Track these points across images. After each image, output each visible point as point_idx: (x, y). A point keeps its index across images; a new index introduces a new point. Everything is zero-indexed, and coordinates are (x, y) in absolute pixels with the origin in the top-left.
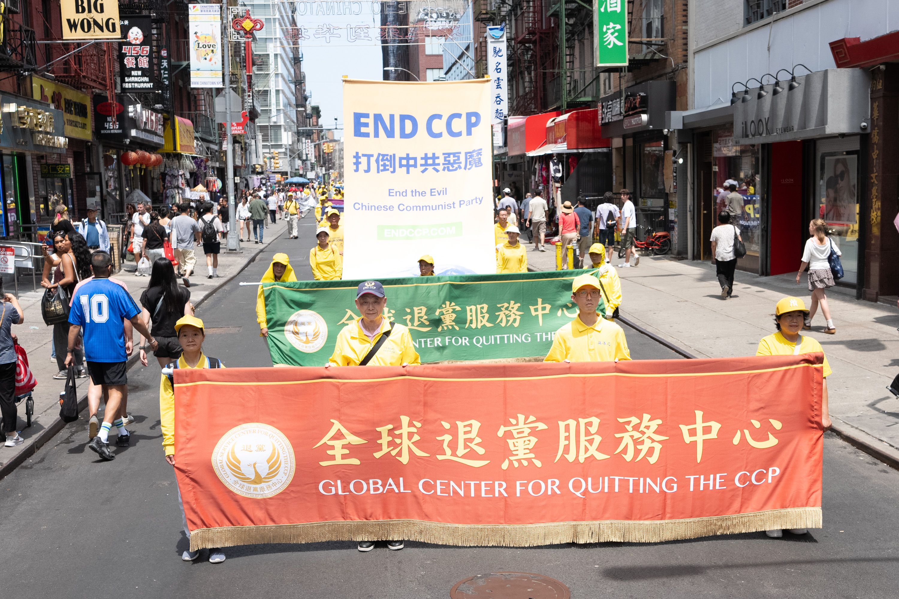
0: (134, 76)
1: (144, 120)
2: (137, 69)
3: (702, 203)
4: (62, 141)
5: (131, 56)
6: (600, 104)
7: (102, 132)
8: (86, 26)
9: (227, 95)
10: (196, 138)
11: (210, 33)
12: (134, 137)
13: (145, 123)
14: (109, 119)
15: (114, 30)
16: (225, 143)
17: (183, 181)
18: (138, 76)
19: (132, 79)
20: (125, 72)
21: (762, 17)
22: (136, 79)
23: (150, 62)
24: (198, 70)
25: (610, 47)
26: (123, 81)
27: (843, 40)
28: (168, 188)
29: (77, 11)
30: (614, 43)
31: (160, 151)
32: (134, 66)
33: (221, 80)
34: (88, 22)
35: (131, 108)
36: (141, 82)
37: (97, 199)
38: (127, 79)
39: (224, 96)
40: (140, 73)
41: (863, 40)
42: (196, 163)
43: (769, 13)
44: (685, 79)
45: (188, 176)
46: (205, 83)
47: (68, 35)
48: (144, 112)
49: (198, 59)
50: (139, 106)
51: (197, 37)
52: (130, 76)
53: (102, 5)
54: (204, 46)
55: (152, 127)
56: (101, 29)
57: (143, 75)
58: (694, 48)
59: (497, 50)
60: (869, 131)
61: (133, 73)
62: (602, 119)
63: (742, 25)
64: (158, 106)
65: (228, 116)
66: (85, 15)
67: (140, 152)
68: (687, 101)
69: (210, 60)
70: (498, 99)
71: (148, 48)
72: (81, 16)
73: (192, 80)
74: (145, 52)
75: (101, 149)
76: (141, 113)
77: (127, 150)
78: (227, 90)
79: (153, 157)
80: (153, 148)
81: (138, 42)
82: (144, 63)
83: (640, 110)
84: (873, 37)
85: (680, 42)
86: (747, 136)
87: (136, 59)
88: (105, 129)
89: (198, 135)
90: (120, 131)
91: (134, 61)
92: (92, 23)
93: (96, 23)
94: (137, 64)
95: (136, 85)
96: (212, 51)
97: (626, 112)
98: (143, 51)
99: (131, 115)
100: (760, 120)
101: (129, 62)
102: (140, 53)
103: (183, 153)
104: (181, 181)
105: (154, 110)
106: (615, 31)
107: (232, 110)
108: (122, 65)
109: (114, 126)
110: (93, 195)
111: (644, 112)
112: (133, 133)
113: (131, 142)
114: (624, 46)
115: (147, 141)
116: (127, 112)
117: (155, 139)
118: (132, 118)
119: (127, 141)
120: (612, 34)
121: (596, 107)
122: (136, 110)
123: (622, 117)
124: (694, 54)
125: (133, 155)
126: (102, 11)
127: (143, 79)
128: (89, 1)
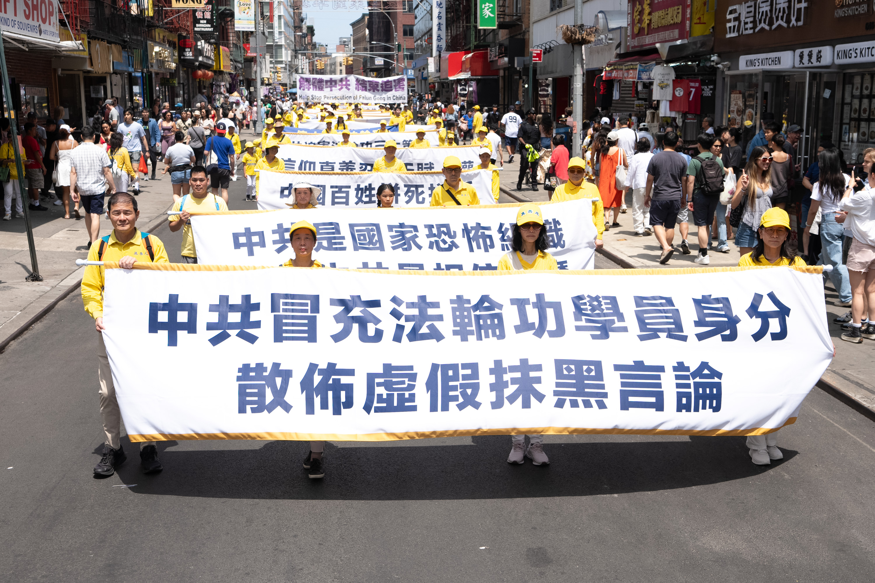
1: (205, 50)
2: (204, 19)
4: (174, 65)
5: (200, 11)
6: (489, 49)
7: (182, 58)
8: (186, 0)
9: (257, 36)
10: (231, 60)
12: (200, 61)
13: (206, 52)
14: (187, 50)
15: (201, 3)
17: (225, 89)
18: (204, 24)
19: (200, 25)
20: (196, 21)
22: (203, 25)
23: (212, 15)
24: (240, 20)
25: (486, 17)
26: (195, 26)
28: (215, 94)
30: (489, 15)
31: (211, 69)
32: (202, 18)
33: (254, 26)
35: (199, 43)
36: (206, 27)
38: (197, 25)
39: (256, 37)
40: (205, 22)
42: (231, 77)
44: (528, 37)
45: (228, 86)
46: (244, 28)
47: (175, 5)
48: (205, 45)
49: (240, 12)
50: (203, 41)
52: (199, 23)
54: (244, 5)
55: (209, 54)
56: (193, 1)
57: (207, 23)
59: (439, 3)
61: (201, 21)
62: (490, 58)
63: (549, 11)
64: (213, 41)
65: (258, 49)
67: (203, 70)
69: (247, 13)
70: (439, 38)
71: (210, 6)
73: (236, 26)
74: (209, 9)
77: (196, 69)
78: (257, 33)
79: (210, 73)
80: (208, 67)
82: (208, 15)
83: (505, 54)
85: (527, 15)
86: (541, 74)
87: (203, 13)
88: (185, 56)
89: (231, 57)
90: (193, 58)
91: (202, 14)
94: (203, 16)
95: (203, 29)
96: (249, 8)
97: (498, 55)
98: (208, 7)
99: (199, 47)
101: (199, 15)
102: (206, 9)
103: (225, 70)
104: (223, 90)
105: (210, 44)
106: (490, 8)
107: (260, 45)
108: (195, 17)
109: (189, 54)
110: (178, 96)
111: (506, 56)
112: (200, 59)
113: (199, 64)
114: (494, 17)
115: (206, 63)
116: (197, 45)
117: (210, 62)
118: (199, 49)
119: (197, 63)
120: (488, 9)
121: (487, 50)
122: (201, 44)
123: (497, 58)
124: (533, 23)
125: (200, 72)
127: (208, 26)
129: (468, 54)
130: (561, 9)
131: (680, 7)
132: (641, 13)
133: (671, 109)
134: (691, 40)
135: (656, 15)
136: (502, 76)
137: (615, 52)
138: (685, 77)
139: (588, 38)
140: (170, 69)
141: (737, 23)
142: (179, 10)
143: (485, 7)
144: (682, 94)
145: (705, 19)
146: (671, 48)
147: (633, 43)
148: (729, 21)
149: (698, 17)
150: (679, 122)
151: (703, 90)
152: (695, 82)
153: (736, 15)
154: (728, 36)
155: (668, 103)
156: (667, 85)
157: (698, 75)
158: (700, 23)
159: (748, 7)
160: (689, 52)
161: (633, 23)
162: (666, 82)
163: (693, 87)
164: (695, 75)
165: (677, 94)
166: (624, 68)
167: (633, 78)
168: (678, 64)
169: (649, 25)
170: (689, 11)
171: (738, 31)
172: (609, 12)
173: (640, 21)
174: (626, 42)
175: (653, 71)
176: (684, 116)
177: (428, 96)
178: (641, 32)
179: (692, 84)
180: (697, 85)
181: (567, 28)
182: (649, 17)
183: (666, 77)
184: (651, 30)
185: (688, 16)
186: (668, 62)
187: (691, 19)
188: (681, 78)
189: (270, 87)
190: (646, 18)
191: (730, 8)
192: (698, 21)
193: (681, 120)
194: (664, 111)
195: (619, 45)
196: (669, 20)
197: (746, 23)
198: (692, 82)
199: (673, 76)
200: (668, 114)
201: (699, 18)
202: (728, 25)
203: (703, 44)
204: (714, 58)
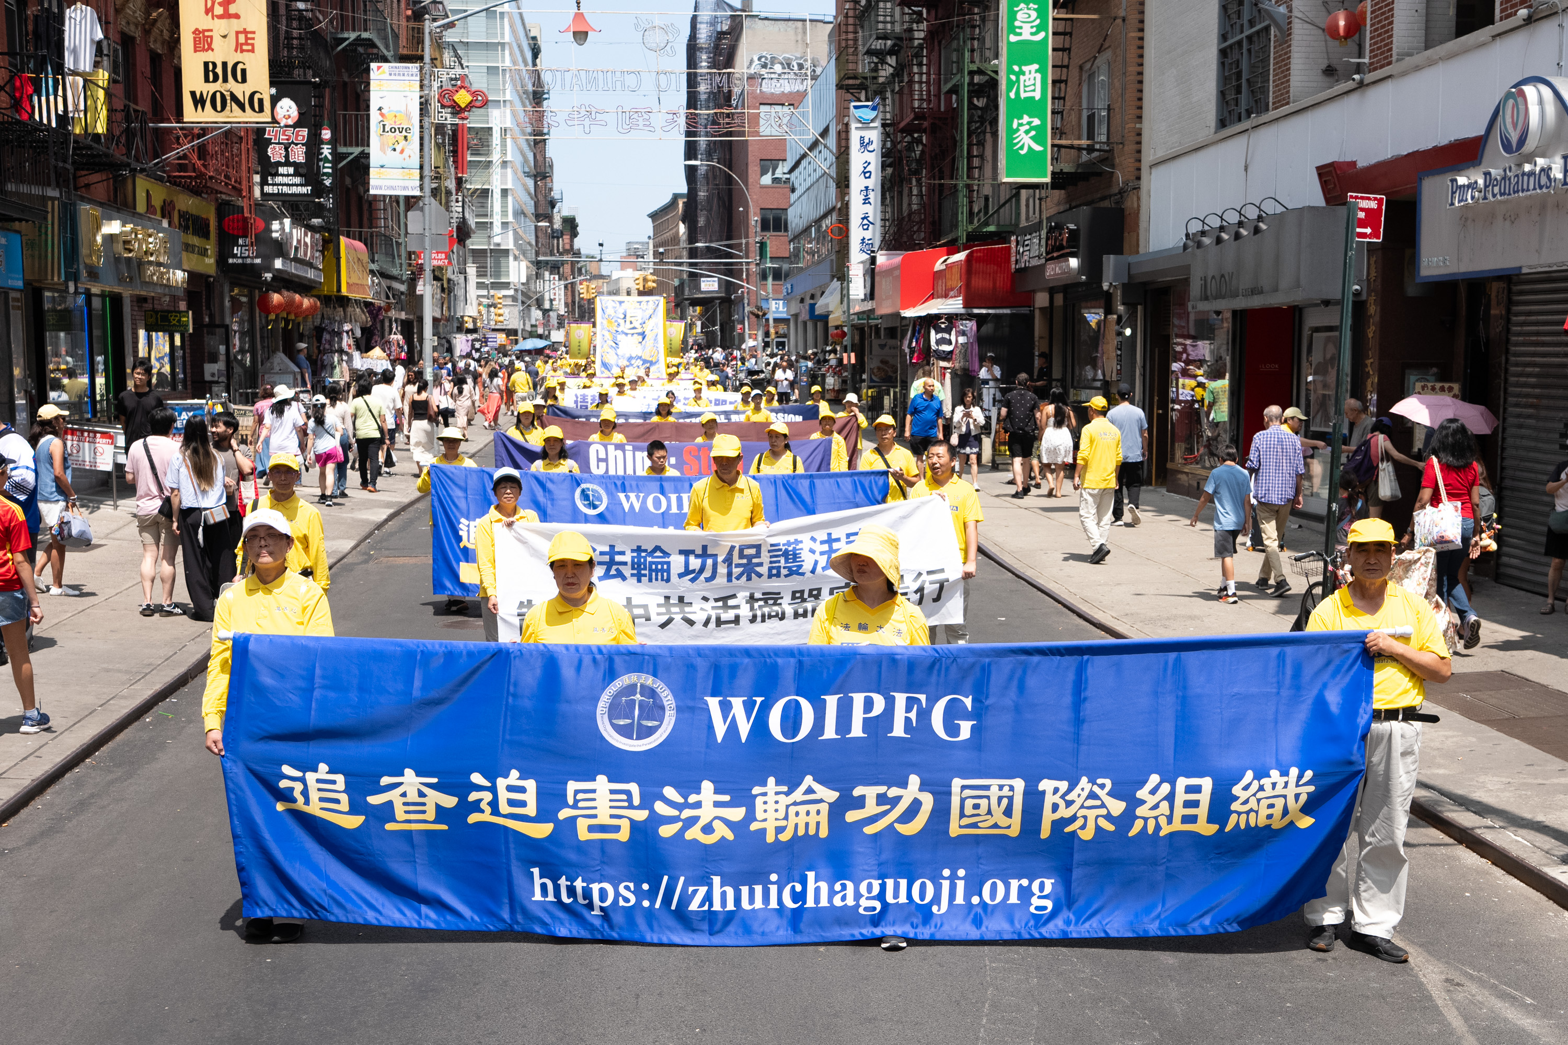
0: (283, 175)
1: (295, 243)
2: (287, 163)
3: (1156, 398)
4: (179, 276)
5: (279, 143)
6: (1013, 238)
7: (230, 261)
8: (220, 102)
9: (427, 207)
10: (371, 272)
11: (403, 109)
12: (279, 270)
13: (296, 248)
14: (240, 241)
15: (261, 110)
16: (421, 282)
17: (351, 342)
18: (288, 175)
19: (279, 180)
20: (268, 169)
21: (1240, 120)
22: (285, 180)
23: (308, 155)
24: (382, 167)
25: (1022, 152)
26: (265, 182)
27: (1332, 165)
28: (326, 352)
29: (207, 80)
30: (1029, 147)
31: (315, 292)
32: (283, 160)
33: (418, 183)
34: (223, 97)
35: (275, 225)
36: (293, 185)
37: (220, 365)
38: (271, 180)
39: (422, 209)
40: (291, 170)
41: (1361, 164)
42: (371, 313)
43: (1249, 113)
44: (1135, 205)
45: (358, 333)
46: (392, 188)
47: (191, 115)
48: (294, 231)
49: (383, 149)
50: (287, 222)
51: (382, 115)
52: (276, 174)
53: (244, 72)
54: (393, 130)
55: (306, 254)
56: (242, 107)
57: (296, 174)
58: (1151, 158)
59: (866, 141)
60: (1364, 297)
61: (282, 170)
62: (1017, 262)
63: (1213, 130)
64: (316, 221)
65: (427, 240)
66: (218, 86)
67: (286, 293)
68: (1138, 240)
69: (402, 152)
70: (865, 222)
71: (304, 132)
72: (212, 87)
73: (372, 182)
74: (300, 138)
75: (226, 288)
76: (291, 233)
77: (267, 291)
78: (427, 200)
79: (306, 302)
80: (305, 287)
81: (290, 122)
82: (299, 155)
83: (1068, 251)
84: (1373, 161)
85: (1130, 147)
86: (1206, 298)
87: (286, 149)
88: (235, 256)
89: (374, 267)
90: (257, 262)
91: (283, 152)
92: (228, 98)
93: (234, 98)
94: (287, 156)
95: (285, 190)
96: (406, 137)
97: (1047, 253)
98: (297, 135)
99: (275, 235)
100: (1223, 276)
101: (276, 154)
102: (293, 138)
103: (351, 295)
104: (346, 341)
105: (310, 228)
106: (1032, 128)
107: (434, 232)
109: (242, 252)
110: (214, 359)
111: (1073, 255)
112: (278, 264)
113: (274, 278)
114: (1045, 151)
115: (298, 276)
116: (269, 231)
117: (311, 274)
118: (276, 241)
119: (269, 276)
120: (1027, 132)
121: (1009, 242)
122: (282, 227)
123: (1043, 261)
124: (1151, 167)
125: (276, 298)
126: (244, 80)
127: (297, 180)
128: (225, 64)
129: (953, 254)
130: (1265, 118)
136: (1042, 309)
140: (168, 286)
142: (203, 129)
143: (1021, 125)
177: (849, 357)
189: (475, 336)
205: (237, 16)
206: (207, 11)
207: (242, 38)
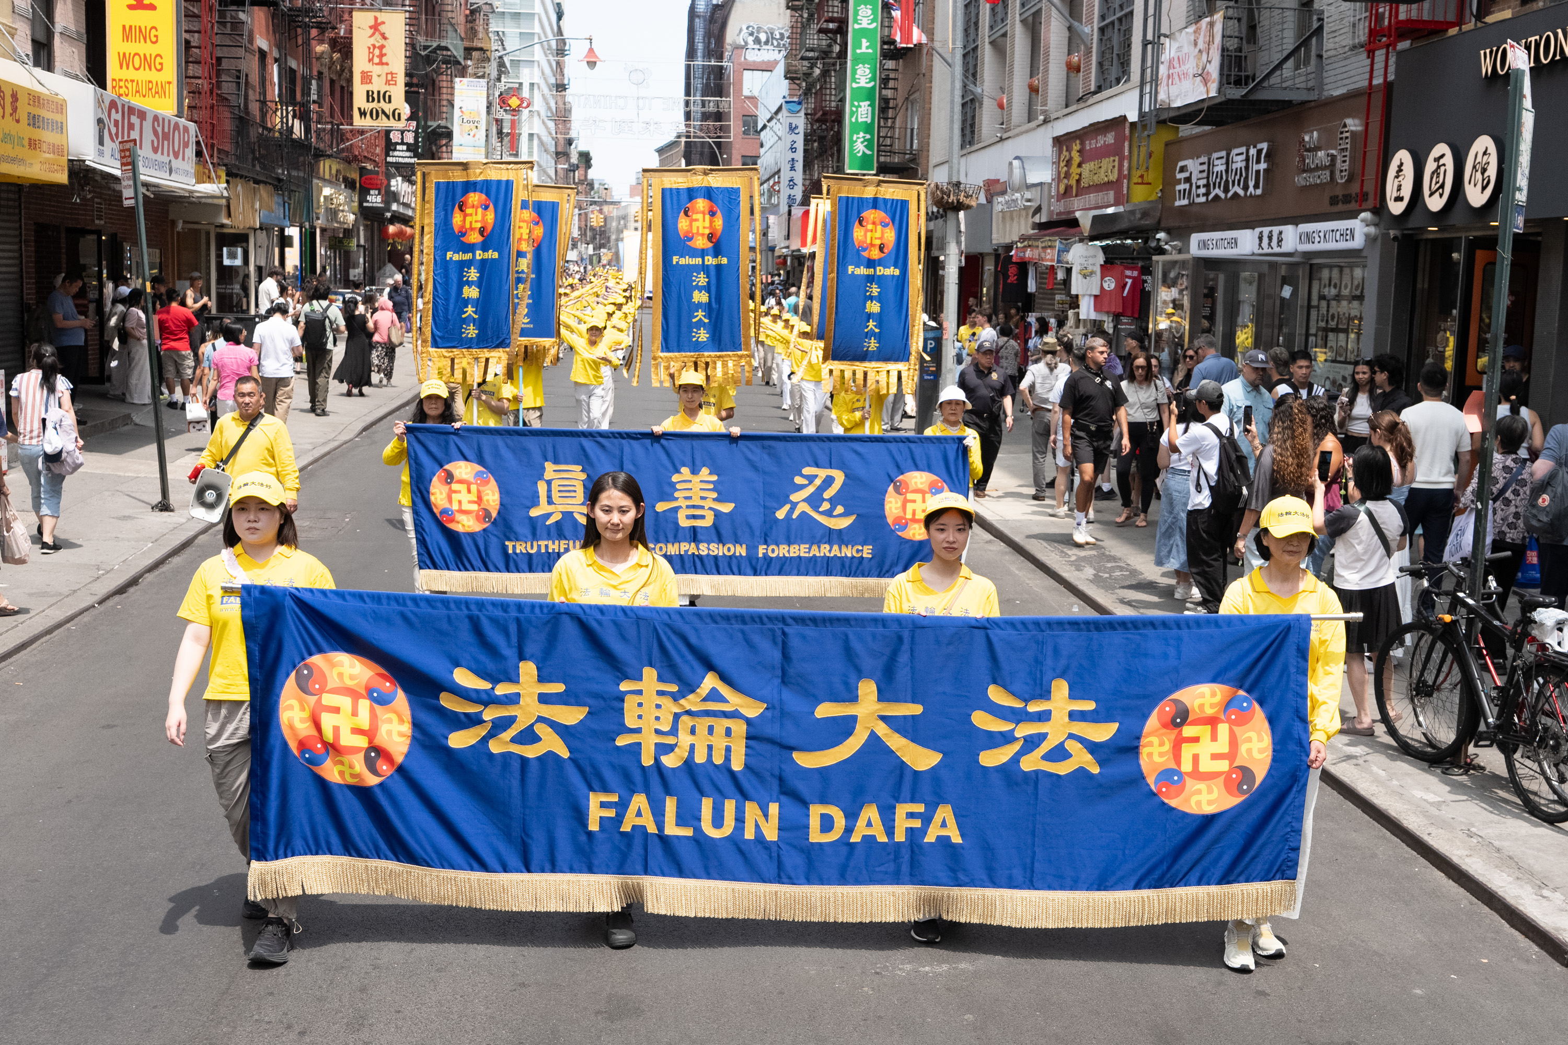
0: (399, 151)
1: (403, 193)
2: (402, 143)
4: (352, 217)
5: (398, 130)
7: (366, 205)
8: (375, 114)
11: (476, 109)
12: (394, 211)
13: (404, 197)
14: (372, 192)
15: (399, 119)
18: (403, 151)
19: (396, 153)
20: (390, 146)
22: (401, 154)
23: (416, 138)
24: (460, 147)
25: (858, 155)
26: (387, 155)
29: (368, 102)
32: (400, 142)
33: (483, 157)
34: (377, 111)
35: (393, 182)
36: (405, 157)
38: (392, 152)
40: (405, 148)
41: (999, 181)
46: (467, 157)
47: (358, 122)
48: (403, 185)
49: (461, 134)
50: (400, 179)
51: (462, 111)
52: (395, 150)
53: (390, 97)
54: (468, 122)
55: (408, 200)
56: (388, 117)
57: (408, 150)
59: (794, 126)
61: (399, 147)
64: (414, 178)
66: (374, 105)
67: (398, 225)
69: (474, 136)
71: (414, 123)
72: (371, 105)
73: (454, 153)
74: (411, 128)
76: (401, 187)
77: (387, 224)
79: (406, 230)
80: (406, 221)
81: (405, 118)
82: (410, 138)
87: (402, 133)
88: (368, 201)
90: (382, 205)
91: (400, 137)
92: (381, 113)
93: (383, 112)
94: (402, 139)
95: (401, 160)
96: (477, 127)
98: (409, 126)
99: (393, 188)
101: (395, 137)
102: (407, 127)
106: (865, 140)
108: (388, 139)
109: (376, 200)
110: (356, 266)
112: (394, 207)
113: (392, 216)
114: (872, 155)
115: (403, 214)
116: (389, 185)
117: (410, 213)
118: (393, 192)
119: (388, 215)
120: (862, 143)
122: (398, 184)
124: (934, 167)
125: (392, 229)
126: (390, 102)
127: (408, 154)
128: (379, 92)
130: (973, 148)
131: (1117, 158)
132: (1069, 163)
133: (1097, 309)
134: (1129, 207)
135: (1087, 167)
137: (1030, 221)
138: (1118, 262)
139: (967, 201)
140: (346, 223)
141: (1187, 186)
142: (363, 130)
143: (857, 138)
144: (1113, 286)
145: (1150, 177)
146: (1095, 218)
147: (1058, 207)
148: (1179, 182)
149: (1139, 173)
150: (1109, 327)
151: (1146, 281)
152: (1132, 269)
153: (1186, 175)
154: (1177, 203)
155: (1092, 299)
156: (1092, 273)
157: (1138, 259)
158: (1142, 183)
159: (1201, 164)
160: (1124, 225)
161: (1058, 179)
162: (1090, 268)
163: (1129, 277)
164: (1133, 259)
165: (1106, 286)
166: (1041, 245)
167: (1052, 260)
168: (1109, 242)
169: (1078, 181)
170: (1126, 164)
171: (1189, 198)
172: (1028, 158)
173: (1067, 175)
174: (1049, 206)
175: (1072, 251)
176: (1117, 317)
178: (1067, 191)
179: (1128, 273)
180: (1135, 274)
181: (937, 186)
182: (1078, 171)
183: (1091, 261)
184: (1082, 190)
185: (1126, 172)
186: (1092, 238)
187: (1129, 177)
188: (1112, 263)
190: (1074, 170)
191: (1181, 164)
192: (1140, 181)
193: (1111, 325)
194: (1087, 310)
195: (1038, 210)
196: (1102, 178)
197: (1198, 187)
198: (1128, 269)
199: (1101, 259)
200: (1093, 316)
201: (1142, 176)
202: (1178, 188)
203: (1145, 214)
204: (1161, 235)
205: (387, 64)
206: (370, 60)
207: (389, 77)
